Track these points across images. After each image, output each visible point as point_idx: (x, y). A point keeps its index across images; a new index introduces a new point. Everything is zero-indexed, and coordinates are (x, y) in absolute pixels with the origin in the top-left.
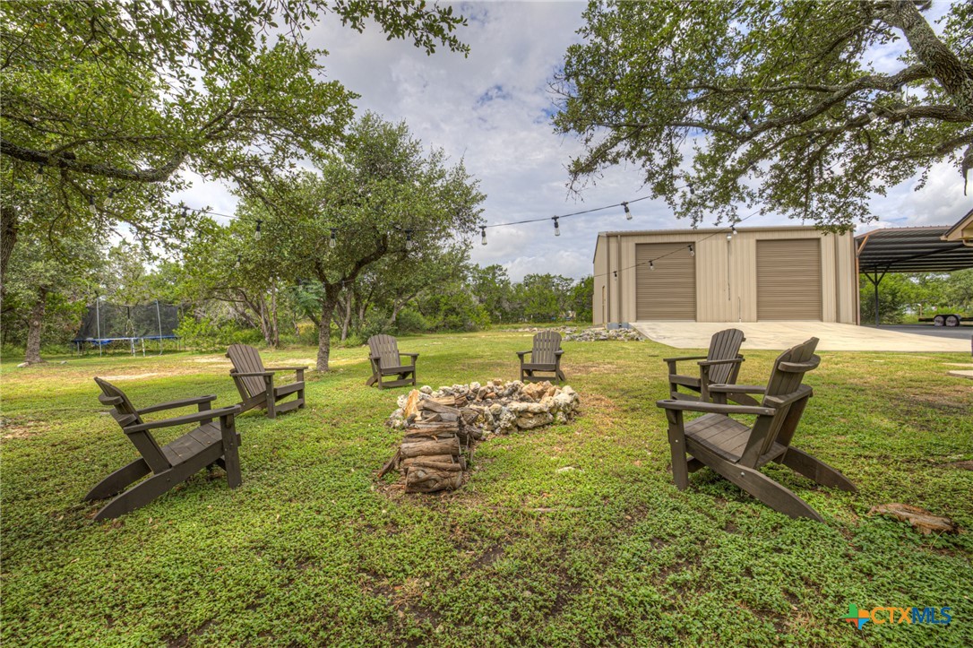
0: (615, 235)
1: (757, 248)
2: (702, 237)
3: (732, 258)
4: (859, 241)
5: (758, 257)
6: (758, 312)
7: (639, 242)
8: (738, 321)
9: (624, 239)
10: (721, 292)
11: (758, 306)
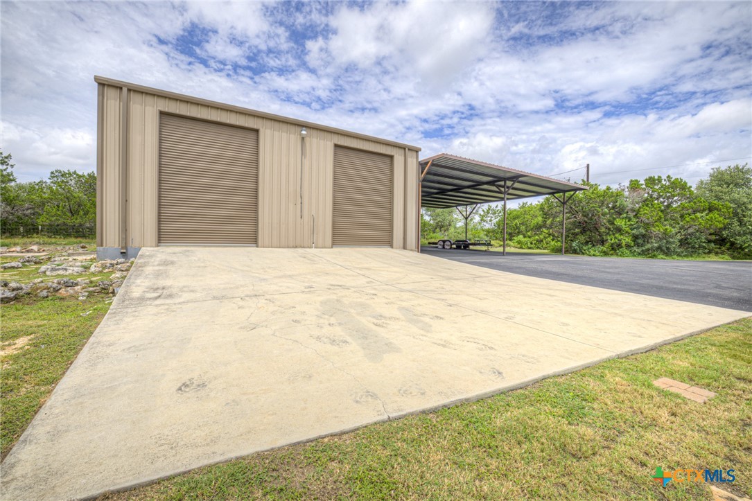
0: (118, 87)
1: (335, 154)
2: (268, 123)
3: (306, 162)
4: (422, 165)
5: (335, 166)
6: (334, 235)
7: (166, 110)
8: (311, 247)
9: (135, 98)
10: (291, 206)
11: (334, 228)
